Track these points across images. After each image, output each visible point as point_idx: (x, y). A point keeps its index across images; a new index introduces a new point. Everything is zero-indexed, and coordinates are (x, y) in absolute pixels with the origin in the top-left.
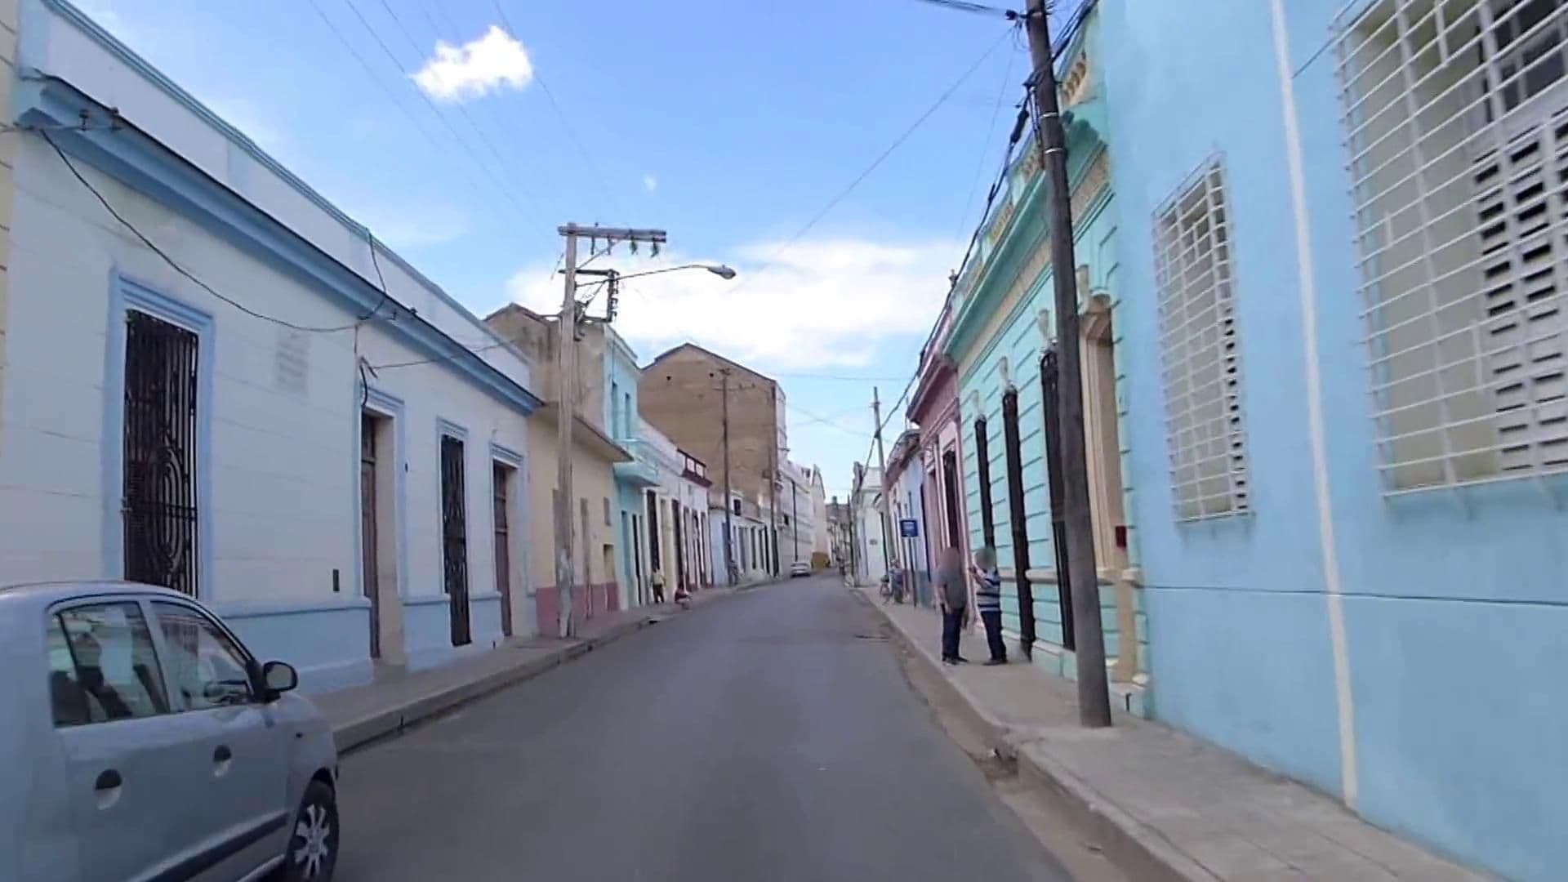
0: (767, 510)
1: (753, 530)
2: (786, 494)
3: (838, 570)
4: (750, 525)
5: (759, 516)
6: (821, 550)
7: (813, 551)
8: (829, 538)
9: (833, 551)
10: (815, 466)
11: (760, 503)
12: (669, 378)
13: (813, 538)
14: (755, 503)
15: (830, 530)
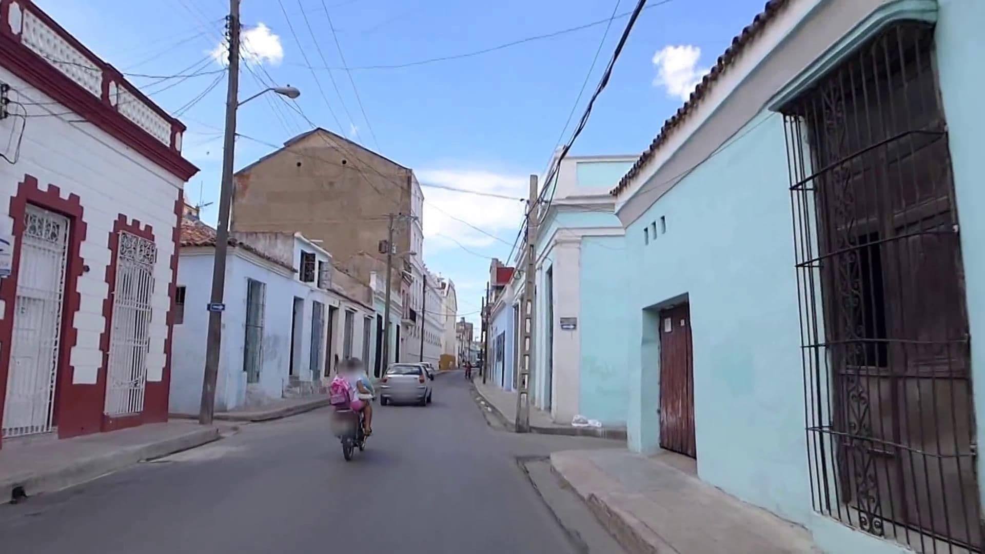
0: (380, 293)
1: (349, 314)
2: (415, 290)
3: (464, 371)
4: (334, 301)
5: (369, 300)
6: (450, 353)
7: (443, 353)
8: (457, 344)
9: (459, 354)
10: (450, 281)
11: (373, 284)
12: (299, 164)
13: (443, 343)
14: (366, 284)
15: (458, 337)
